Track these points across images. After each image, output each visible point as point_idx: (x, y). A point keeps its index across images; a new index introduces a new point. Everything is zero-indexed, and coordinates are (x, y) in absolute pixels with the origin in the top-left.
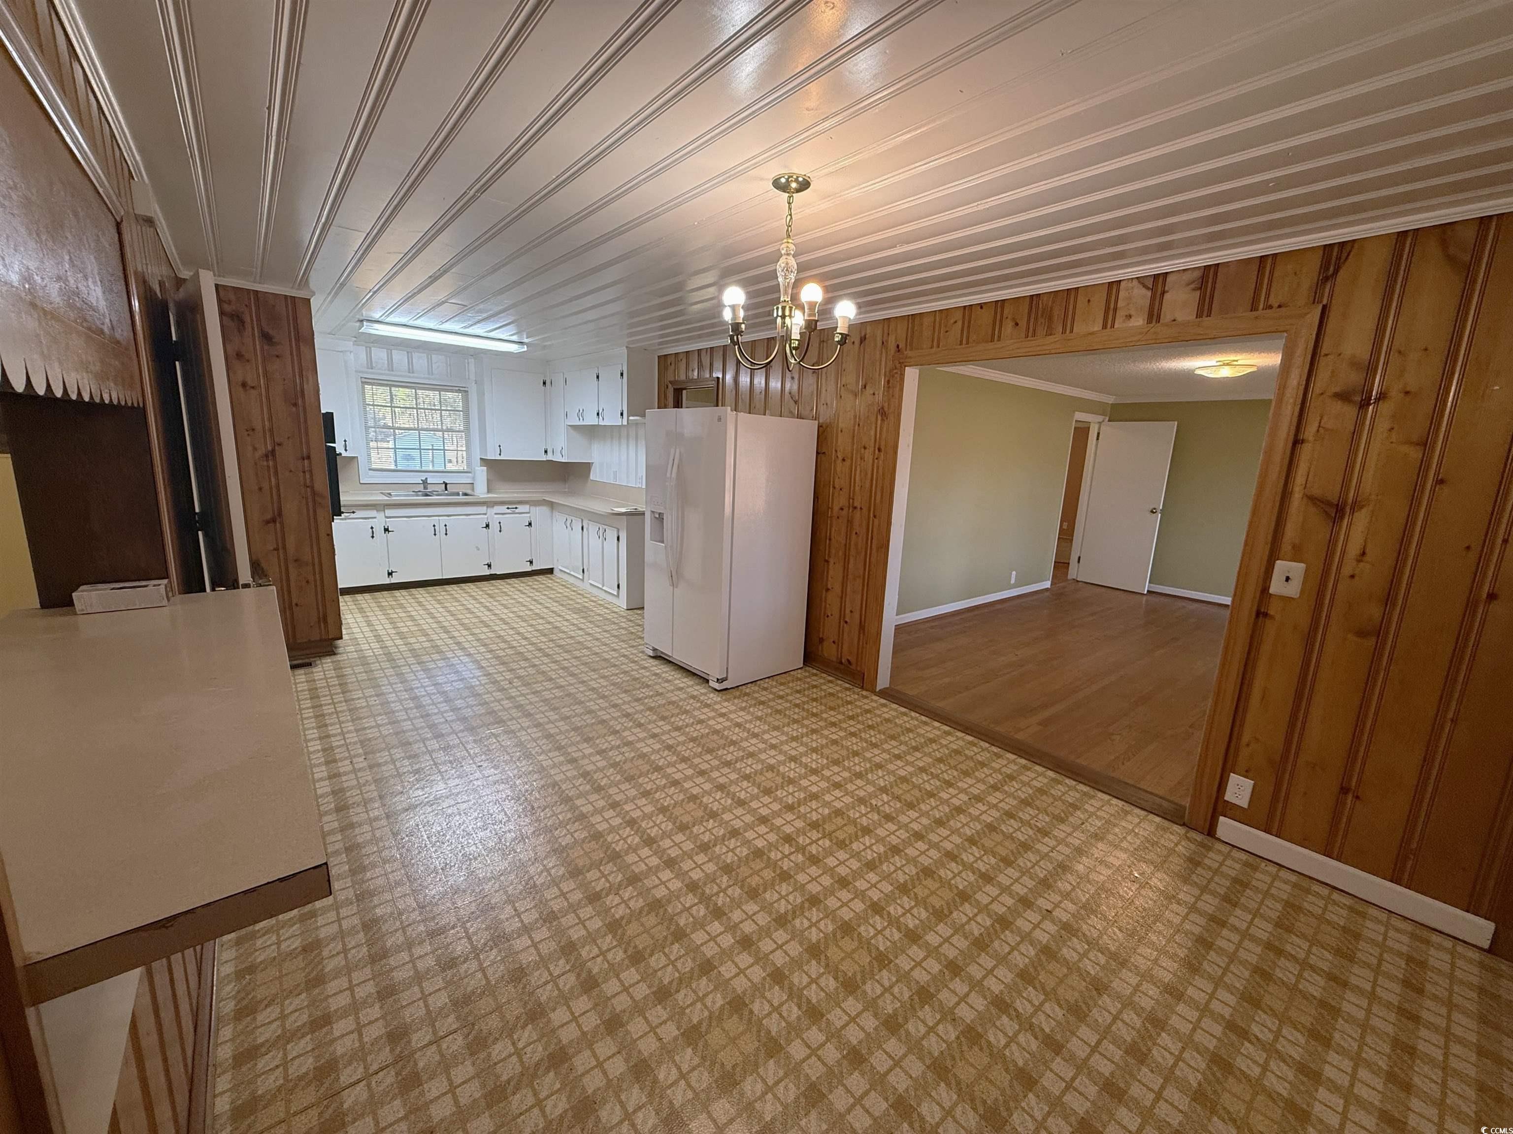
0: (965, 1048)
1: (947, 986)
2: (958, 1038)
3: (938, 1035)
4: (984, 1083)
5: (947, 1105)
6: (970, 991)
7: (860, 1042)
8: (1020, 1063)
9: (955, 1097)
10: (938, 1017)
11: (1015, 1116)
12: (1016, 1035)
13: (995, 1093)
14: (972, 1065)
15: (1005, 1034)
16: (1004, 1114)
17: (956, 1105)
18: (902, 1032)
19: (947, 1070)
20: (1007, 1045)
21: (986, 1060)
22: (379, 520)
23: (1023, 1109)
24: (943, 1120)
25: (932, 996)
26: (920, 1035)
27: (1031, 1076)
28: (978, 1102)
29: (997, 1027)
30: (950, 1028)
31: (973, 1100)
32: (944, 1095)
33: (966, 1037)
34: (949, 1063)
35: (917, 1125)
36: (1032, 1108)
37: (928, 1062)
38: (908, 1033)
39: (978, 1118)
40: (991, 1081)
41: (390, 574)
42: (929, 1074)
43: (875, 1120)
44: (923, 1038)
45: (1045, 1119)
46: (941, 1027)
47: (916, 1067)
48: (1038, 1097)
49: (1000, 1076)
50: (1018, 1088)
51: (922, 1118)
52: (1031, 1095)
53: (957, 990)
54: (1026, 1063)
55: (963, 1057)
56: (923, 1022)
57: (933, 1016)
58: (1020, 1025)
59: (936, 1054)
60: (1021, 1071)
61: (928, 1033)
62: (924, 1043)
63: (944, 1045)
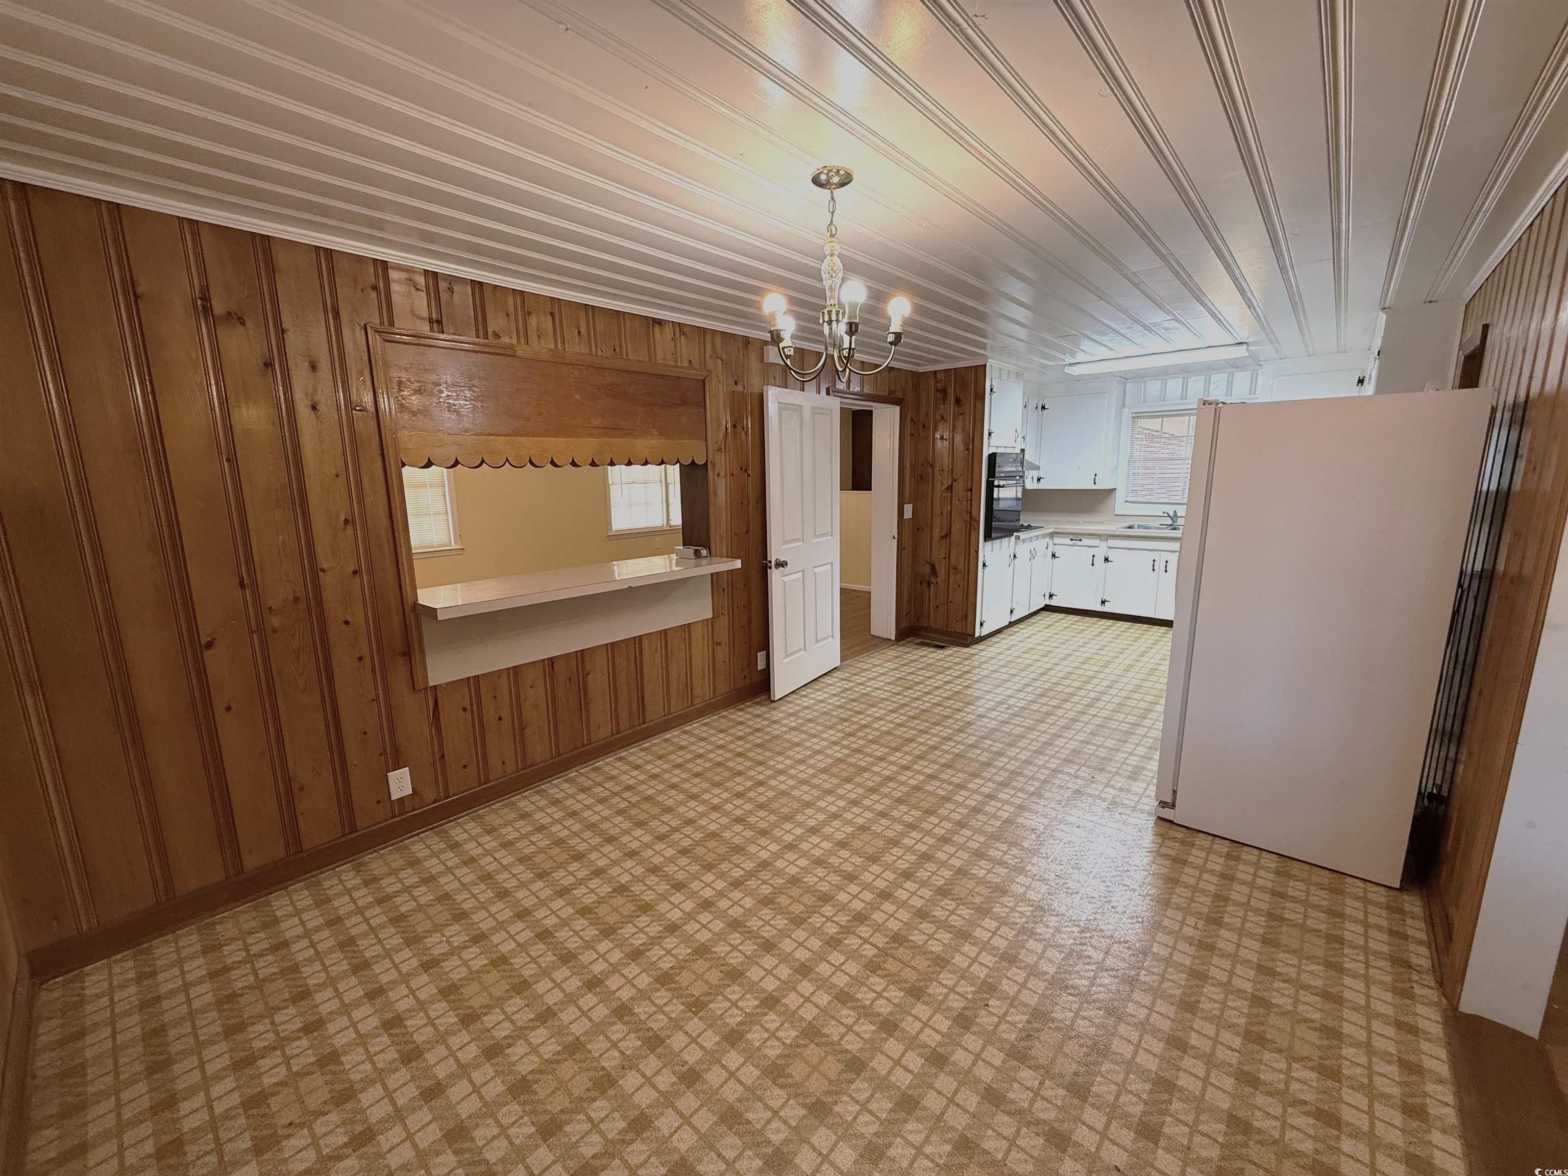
0: (592, 1074)
1: (665, 1066)
2: (603, 1068)
3: (608, 1050)
4: (554, 1085)
5: (542, 1050)
6: (659, 1091)
7: (607, 987)
8: (568, 1128)
9: (546, 1057)
10: (628, 1053)
11: (517, 1107)
12: (601, 1133)
13: (542, 1095)
14: (573, 1077)
15: (602, 1120)
16: (522, 1098)
17: (540, 1056)
18: (614, 1019)
19: (572, 1054)
20: (590, 1120)
21: (576, 1092)
22: (1102, 549)
23: (522, 1117)
24: (530, 1044)
25: (653, 1050)
26: (610, 1035)
27: (551, 1136)
28: (537, 1076)
29: (612, 1112)
30: (614, 1063)
31: (541, 1072)
32: (551, 1048)
33: (603, 1077)
34: (578, 1056)
35: (531, 1024)
36: (520, 1127)
37: (582, 1039)
38: (612, 1024)
39: (524, 1073)
40: (553, 1092)
41: (1103, 602)
42: (571, 1038)
43: (542, 996)
44: (606, 1036)
45: (508, 1137)
46: (616, 1054)
47: (578, 1029)
48: (530, 1137)
49: (559, 1103)
50: (544, 1118)
51: (534, 1028)
52: (533, 1129)
53: (660, 1077)
54: (566, 1134)
55: (581, 1070)
56: (623, 1038)
57: (628, 1048)
58: (612, 1141)
59: (588, 1046)
60: (559, 1127)
61: (611, 1041)
62: (601, 1037)
63: (596, 1055)
